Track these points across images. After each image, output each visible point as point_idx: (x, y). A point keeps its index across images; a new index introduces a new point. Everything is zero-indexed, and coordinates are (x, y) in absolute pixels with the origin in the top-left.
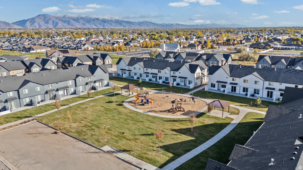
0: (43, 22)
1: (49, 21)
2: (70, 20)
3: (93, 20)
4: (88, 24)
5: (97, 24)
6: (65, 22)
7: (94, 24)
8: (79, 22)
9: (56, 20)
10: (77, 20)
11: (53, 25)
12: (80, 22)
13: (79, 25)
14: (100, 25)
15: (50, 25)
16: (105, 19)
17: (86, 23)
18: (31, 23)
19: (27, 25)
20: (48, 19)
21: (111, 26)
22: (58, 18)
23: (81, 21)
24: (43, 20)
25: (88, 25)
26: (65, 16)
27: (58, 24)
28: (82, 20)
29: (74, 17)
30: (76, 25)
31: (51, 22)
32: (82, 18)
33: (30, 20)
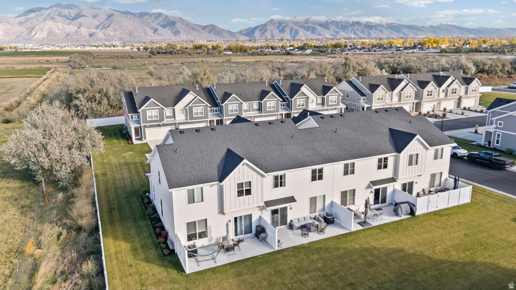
0: (277, 31)
1: (286, 29)
2: (316, 26)
3: (351, 25)
4: (343, 31)
5: (357, 31)
6: (307, 29)
7: (353, 31)
8: (329, 30)
9: (296, 27)
10: (325, 25)
11: (291, 35)
12: (331, 29)
13: (329, 34)
14: (362, 33)
15: (287, 35)
16: (371, 23)
17: (340, 30)
18: (262, 32)
19: (255, 35)
20: (284, 25)
21: (382, 35)
22: (297, 23)
23: (333, 27)
24: (277, 28)
25: (343, 34)
26: (308, 20)
27: (298, 32)
28: (333, 25)
29: (321, 22)
30: (325, 35)
31: (288, 30)
32: (333, 22)
33: (259, 28)
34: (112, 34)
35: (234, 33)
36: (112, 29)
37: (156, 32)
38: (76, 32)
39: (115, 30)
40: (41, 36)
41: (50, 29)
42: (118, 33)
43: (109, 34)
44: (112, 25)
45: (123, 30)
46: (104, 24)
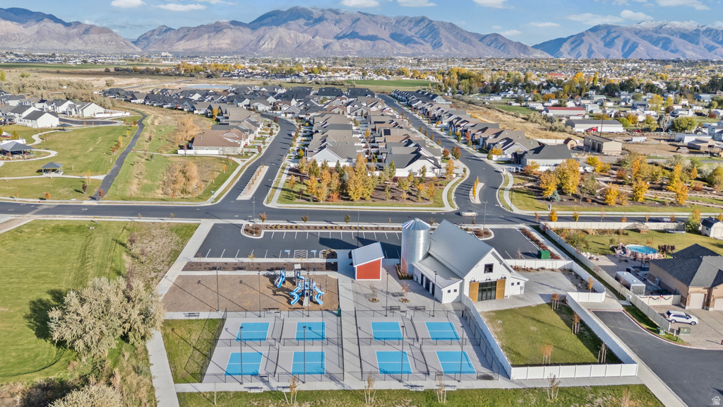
0: (601, 44)
1: (615, 41)
2: (671, 38)
6: (655, 43)
8: (697, 44)
9: (634, 39)
10: (692, 36)
11: (623, 50)
12: (701, 43)
13: (693, 51)
18: (574, 45)
19: (561, 50)
20: (614, 35)
22: (640, 31)
23: (705, 40)
24: (602, 39)
27: (637, 46)
28: (709, 35)
29: (687, 30)
30: (686, 51)
31: (619, 43)
32: (709, 32)
33: (572, 39)
34: (350, 45)
35: (526, 46)
37: (408, 45)
40: (270, 46)
41: (280, 38)
42: (358, 44)
46: (345, 33)
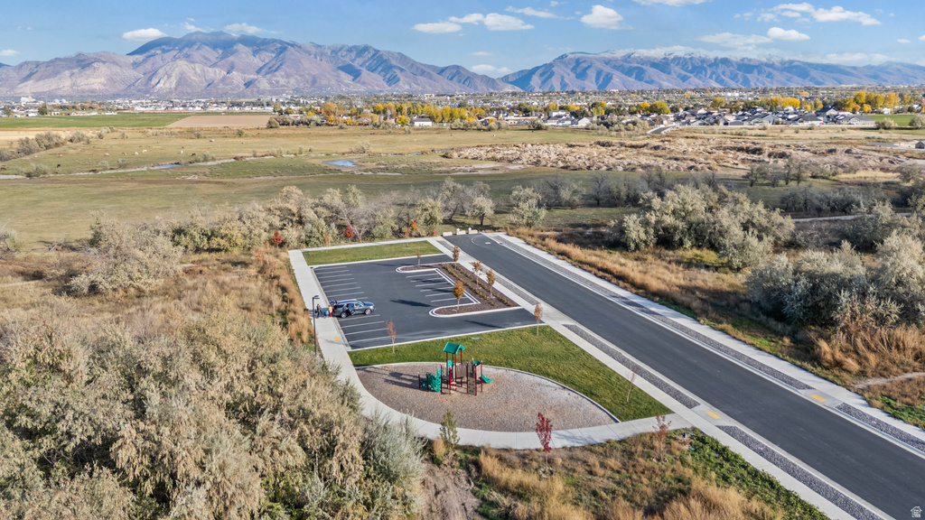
0: (572, 75)
1: (588, 72)
2: (644, 67)
3: (711, 65)
4: (696, 76)
5: (722, 76)
6: (628, 72)
7: (714, 77)
8: (669, 73)
9: (607, 69)
10: (662, 65)
11: (597, 83)
12: (673, 72)
13: (668, 81)
14: (733, 79)
15: (590, 84)
16: (750, 60)
17: (689, 75)
18: (544, 78)
19: (532, 83)
20: (584, 65)
21: (772, 83)
22: (610, 61)
23: (676, 69)
24: (572, 70)
25: (697, 80)
26: (629, 57)
27: (611, 78)
28: (678, 64)
29: (655, 59)
30: (662, 82)
31: (592, 74)
32: (676, 60)
33: (540, 71)
34: (282, 81)
35: (493, 80)
36: (283, 73)
37: (358, 79)
38: (224, 79)
39: (288, 76)
40: (167, 85)
41: (182, 74)
42: (293, 81)
43: (278, 82)
44: (283, 67)
45: (301, 76)
46: (270, 66)
